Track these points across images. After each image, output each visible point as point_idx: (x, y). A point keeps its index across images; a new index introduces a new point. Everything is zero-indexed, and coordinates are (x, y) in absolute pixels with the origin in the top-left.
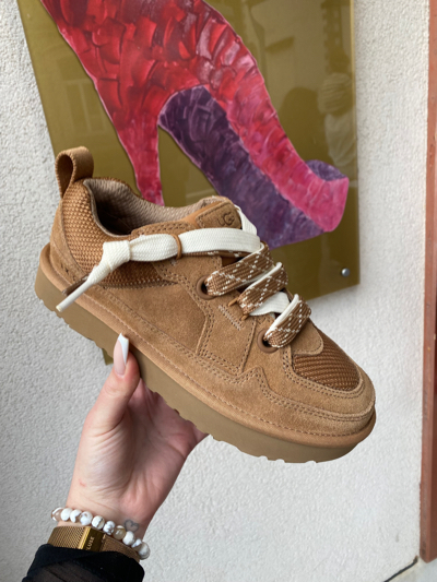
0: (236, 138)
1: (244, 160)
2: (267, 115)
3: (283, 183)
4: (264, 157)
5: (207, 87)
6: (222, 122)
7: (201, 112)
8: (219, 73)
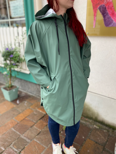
0: (107, 11)
1: (107, 14)
2: (112, 8)
3: (113, 17)
4: (111, 13)
5: (104, 4)
6: (105, 8)
7: (103, 7)
8: (106, 2)
